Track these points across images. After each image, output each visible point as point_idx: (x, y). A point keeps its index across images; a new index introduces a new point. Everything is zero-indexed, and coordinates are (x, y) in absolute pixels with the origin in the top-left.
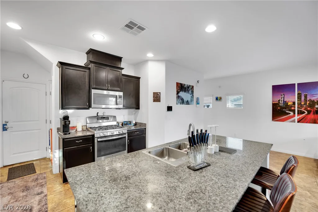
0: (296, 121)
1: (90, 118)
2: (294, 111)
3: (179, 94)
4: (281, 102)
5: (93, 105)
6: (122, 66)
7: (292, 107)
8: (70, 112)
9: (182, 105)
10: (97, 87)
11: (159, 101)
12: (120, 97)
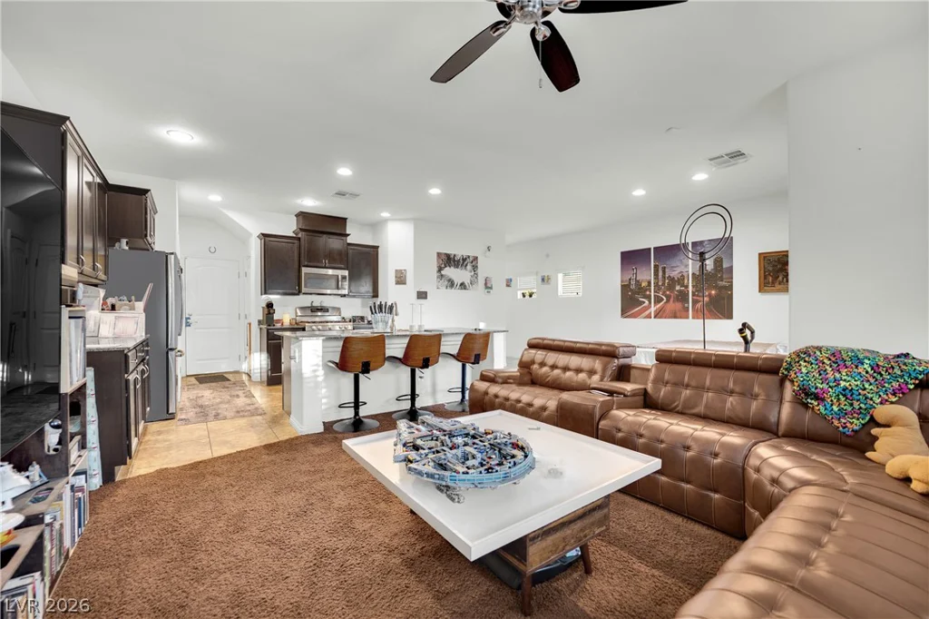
0: (653, 316)
1: (302, 308)
2: (649, 297)
3: (443, 272)
4: (633, 282)
5: (304, 290)
6: (348, 232)
7: (646, 290)
8: (274, 298)
9: (449, 290)
10: (311, 264)
11: (405, 284)
12: (344, 278)
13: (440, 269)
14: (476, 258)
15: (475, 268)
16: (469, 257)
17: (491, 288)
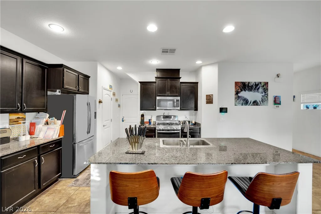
1: (158, 116)
3: (239, 95)
10: (161, 95)
11: (212, 103)
12: (177, 101)
13: (237, 93)
14: (266, 84)
15: (266, 90)
16: (261, 83)
17: (280, 104)
